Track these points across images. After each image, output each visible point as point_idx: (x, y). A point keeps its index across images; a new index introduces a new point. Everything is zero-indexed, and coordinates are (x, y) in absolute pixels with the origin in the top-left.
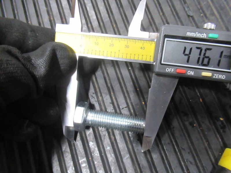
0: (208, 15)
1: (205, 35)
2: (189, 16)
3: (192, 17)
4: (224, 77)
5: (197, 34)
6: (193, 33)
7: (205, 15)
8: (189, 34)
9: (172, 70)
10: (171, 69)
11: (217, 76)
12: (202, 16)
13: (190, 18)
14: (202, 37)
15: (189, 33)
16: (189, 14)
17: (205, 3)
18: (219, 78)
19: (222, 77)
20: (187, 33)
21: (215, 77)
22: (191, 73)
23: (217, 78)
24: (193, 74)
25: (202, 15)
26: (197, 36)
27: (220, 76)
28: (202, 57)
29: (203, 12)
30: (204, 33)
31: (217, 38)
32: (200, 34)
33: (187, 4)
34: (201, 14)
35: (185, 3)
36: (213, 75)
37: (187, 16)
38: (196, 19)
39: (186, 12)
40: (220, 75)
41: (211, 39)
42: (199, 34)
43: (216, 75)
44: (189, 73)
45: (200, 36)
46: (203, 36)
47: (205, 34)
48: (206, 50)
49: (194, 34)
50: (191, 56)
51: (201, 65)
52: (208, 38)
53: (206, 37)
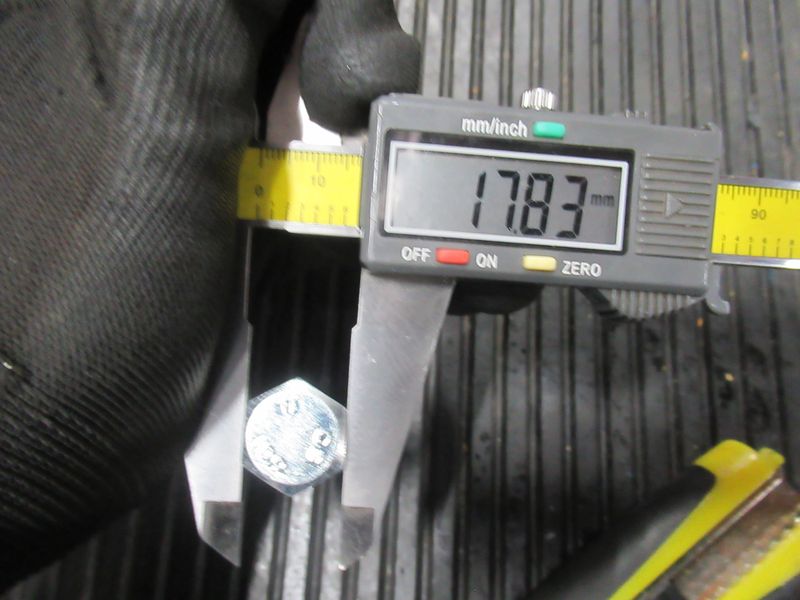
1: (523, 130)
4: (596, 270)
5: (497, 124)
6: (482, 123)
8: (472, 126)
9: (423, 255)
10: (418, 252)
11: (574, 268)
14: (514, 134)
15: (469, 122)
19: (590, 270)
20: (464, 121)
21: (568, 271)
22: (487, 262)
23: (573, 273)
24: (495, 266)
26: (497, 132)
27: (583, 269)
28: (521, 203)
30: (521, 122)
31: (561, 138)
32: (506, 125)
36: (560, 265)
40: (583, 264)
41: (544, 140)
42: (502, 125)
43: (568, 263)
44: (482, 260)
45: (507, 133)
46: (517, 130)
47: (524, 123)
48: (531, 182)
49: (488, 126)
50: (483, 201)
51: (519, 232)
52: (532, 139)
53: (525, 135)
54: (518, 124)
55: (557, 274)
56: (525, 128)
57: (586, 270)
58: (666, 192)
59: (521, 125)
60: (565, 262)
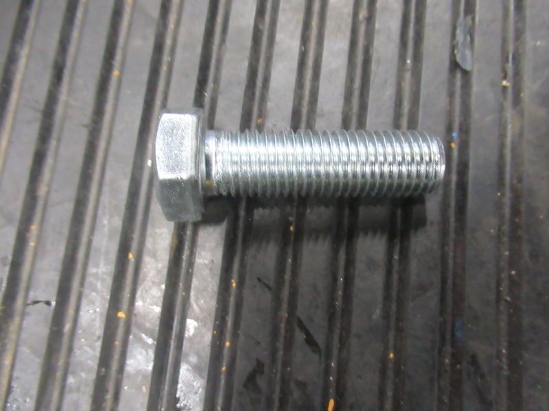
0: (525, 95)
2: (454, 66)
3: (466, 73)
7: (517, 91)
12: (505, 88)
13: (459, 75)
16: (459, 59)
17: (539, 43)
25: (505, 83)
29: (517, 74)
33: (473, 19)
34: (505, 78)
35: (470, 10)
37: (447, 63)
38: (475, 88)
39: (453, 48)
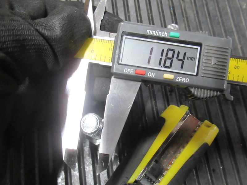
1: (166, 34)
4: (187, 80)
5: (158, 32)
6: (153, 32)
8: (150, 32)
9: (131, 71)
10: (129, 70)
11: (180, 79)
14: (163, 36)
15: (149, 31)
18: (183, 81)
19: (185, 80)
20: (147, 31)
21: (178, 80)
23: (180, 81)
24: (154, 76)
26: (158, 34)
27: (183, 80)
28: (164, 58)
30: (165, 32)
31: (178, 38)
32: (161, 33)
36: (175, 78)
40: (183, 78)
41: (172, 38)
42: (159, 32)
43: (178, 77)
44: (150, 74)
45: (161, 35)
46: (164, 34)
48: (168, 51)
49: (155, 33)
50: (151, 56)
51: (163, 66)
52: (169, 37)
53: (167, 36)
54: (165, 33)
55: (174, 81)
56: (167, 34)
57: (184, 80)
58: (212, 57)
59: (166, 33)
60: (177, 77)
